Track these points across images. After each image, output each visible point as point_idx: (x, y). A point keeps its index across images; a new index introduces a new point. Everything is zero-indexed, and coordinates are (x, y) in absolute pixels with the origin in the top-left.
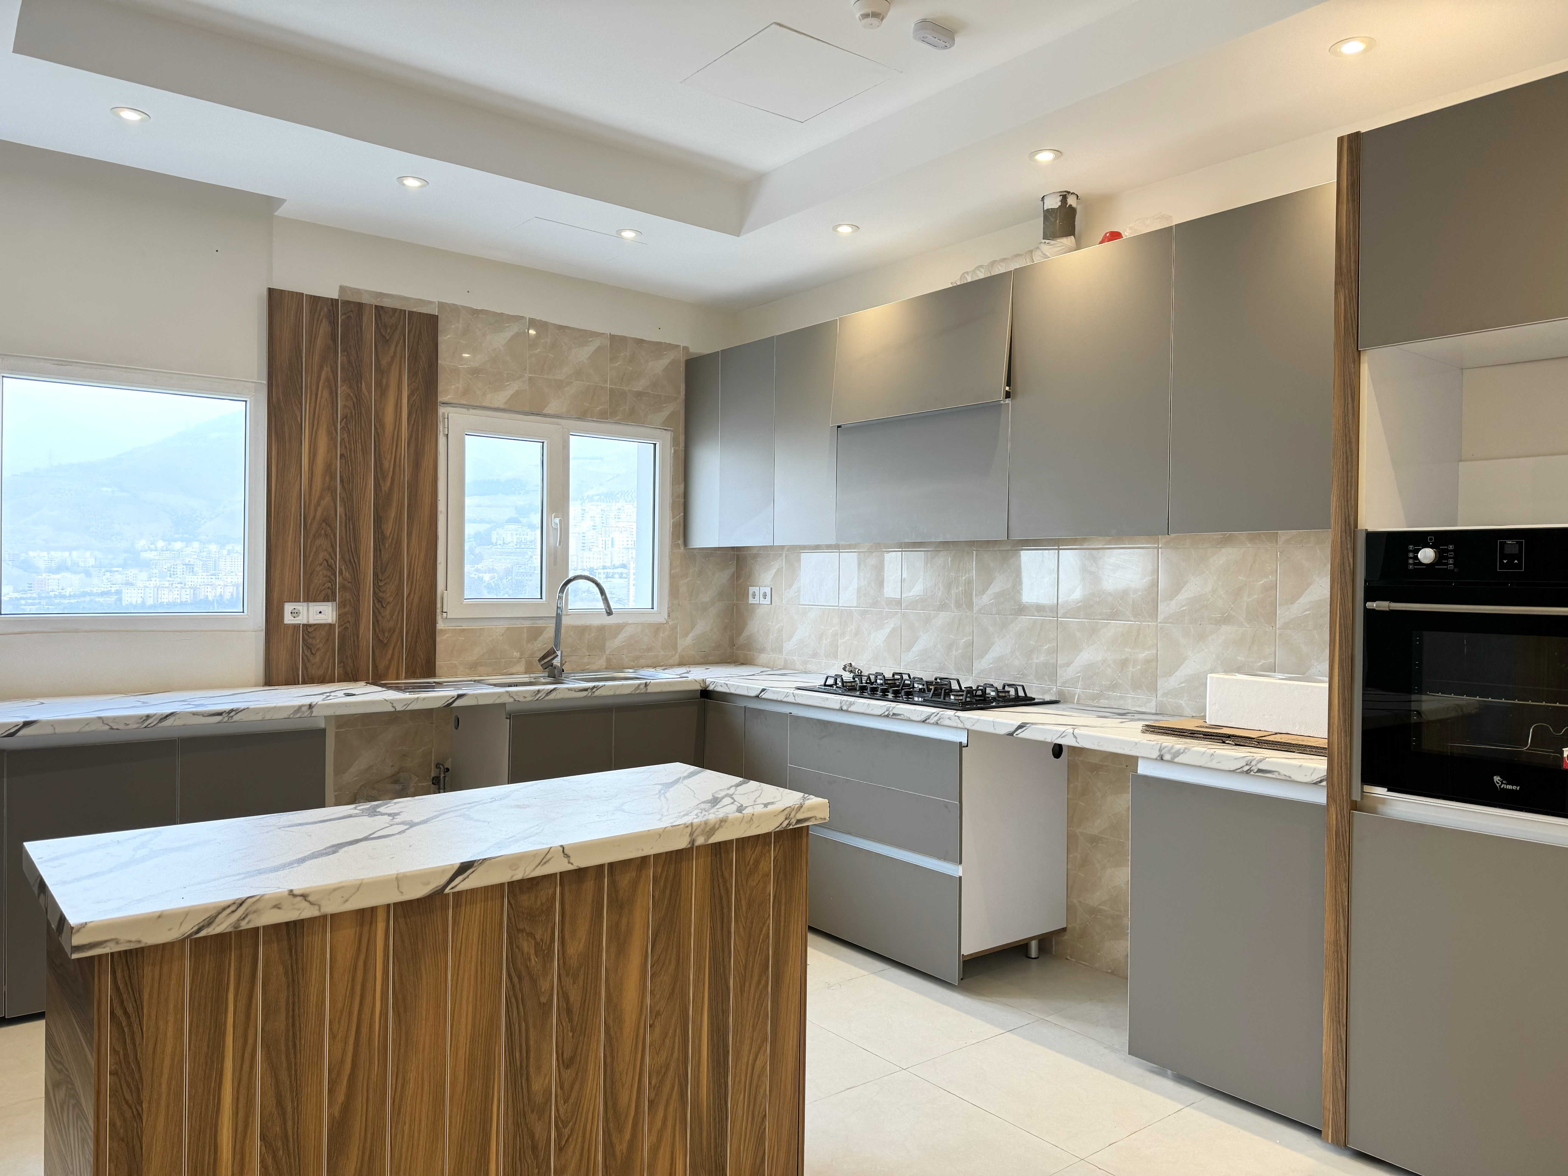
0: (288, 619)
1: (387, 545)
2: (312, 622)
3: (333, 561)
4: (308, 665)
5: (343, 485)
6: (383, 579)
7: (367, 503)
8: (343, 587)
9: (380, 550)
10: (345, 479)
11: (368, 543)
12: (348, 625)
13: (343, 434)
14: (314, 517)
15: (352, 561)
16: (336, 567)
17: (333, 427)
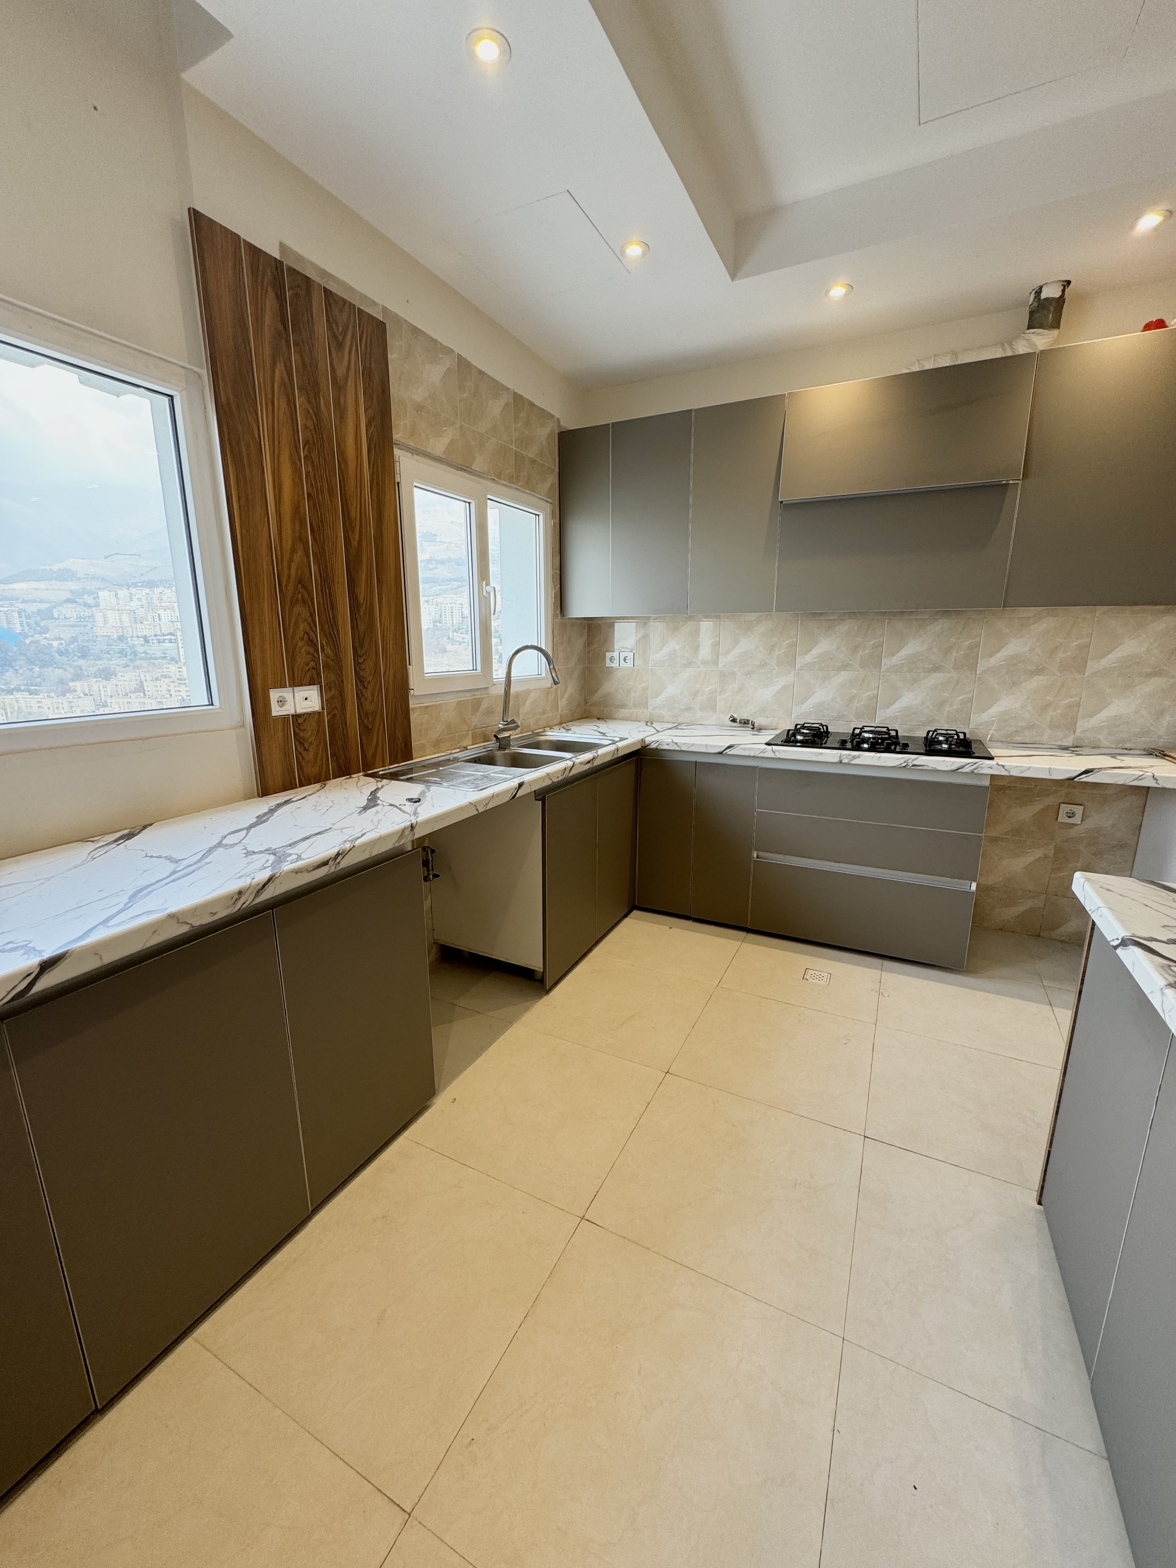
0: (276, 711)
1: (362, 614)
2: (300, 711)
3: (313, 634)
4: (303, 764)
5: (314, 536)
6: (362, 655)
7: (340, 560)
8: (327, 666)
9: (356, 619)
10: (316, 529)
11: (345, 613)
12: (335, 711)
13: (308, 467)
14: (289, 576)
15: (332, 632)
16: (317, 641)
17: (296, 453)
